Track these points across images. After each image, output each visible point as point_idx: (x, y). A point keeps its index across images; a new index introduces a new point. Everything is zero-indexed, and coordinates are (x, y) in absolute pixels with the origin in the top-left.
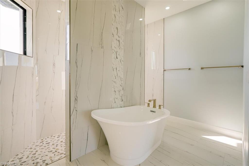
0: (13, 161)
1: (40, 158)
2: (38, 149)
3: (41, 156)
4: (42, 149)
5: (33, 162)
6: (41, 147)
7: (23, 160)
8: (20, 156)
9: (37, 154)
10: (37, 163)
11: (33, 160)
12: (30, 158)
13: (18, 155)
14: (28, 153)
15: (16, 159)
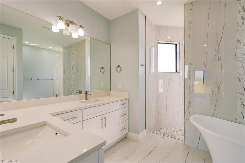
0: (165, 129)
1: (175, 135)
2: (178, 131)
3: (176, 134)
4: (180, 132)
5: (171, 134)
6: (181, 131)
7: (168, 131)
8: (168, 129)
9: (176, 132)
10: (172, 136)
11: (172, 134)
12: (171, 132)
13: (168, 128)
14: (173, 130)
15: (167, 129)
